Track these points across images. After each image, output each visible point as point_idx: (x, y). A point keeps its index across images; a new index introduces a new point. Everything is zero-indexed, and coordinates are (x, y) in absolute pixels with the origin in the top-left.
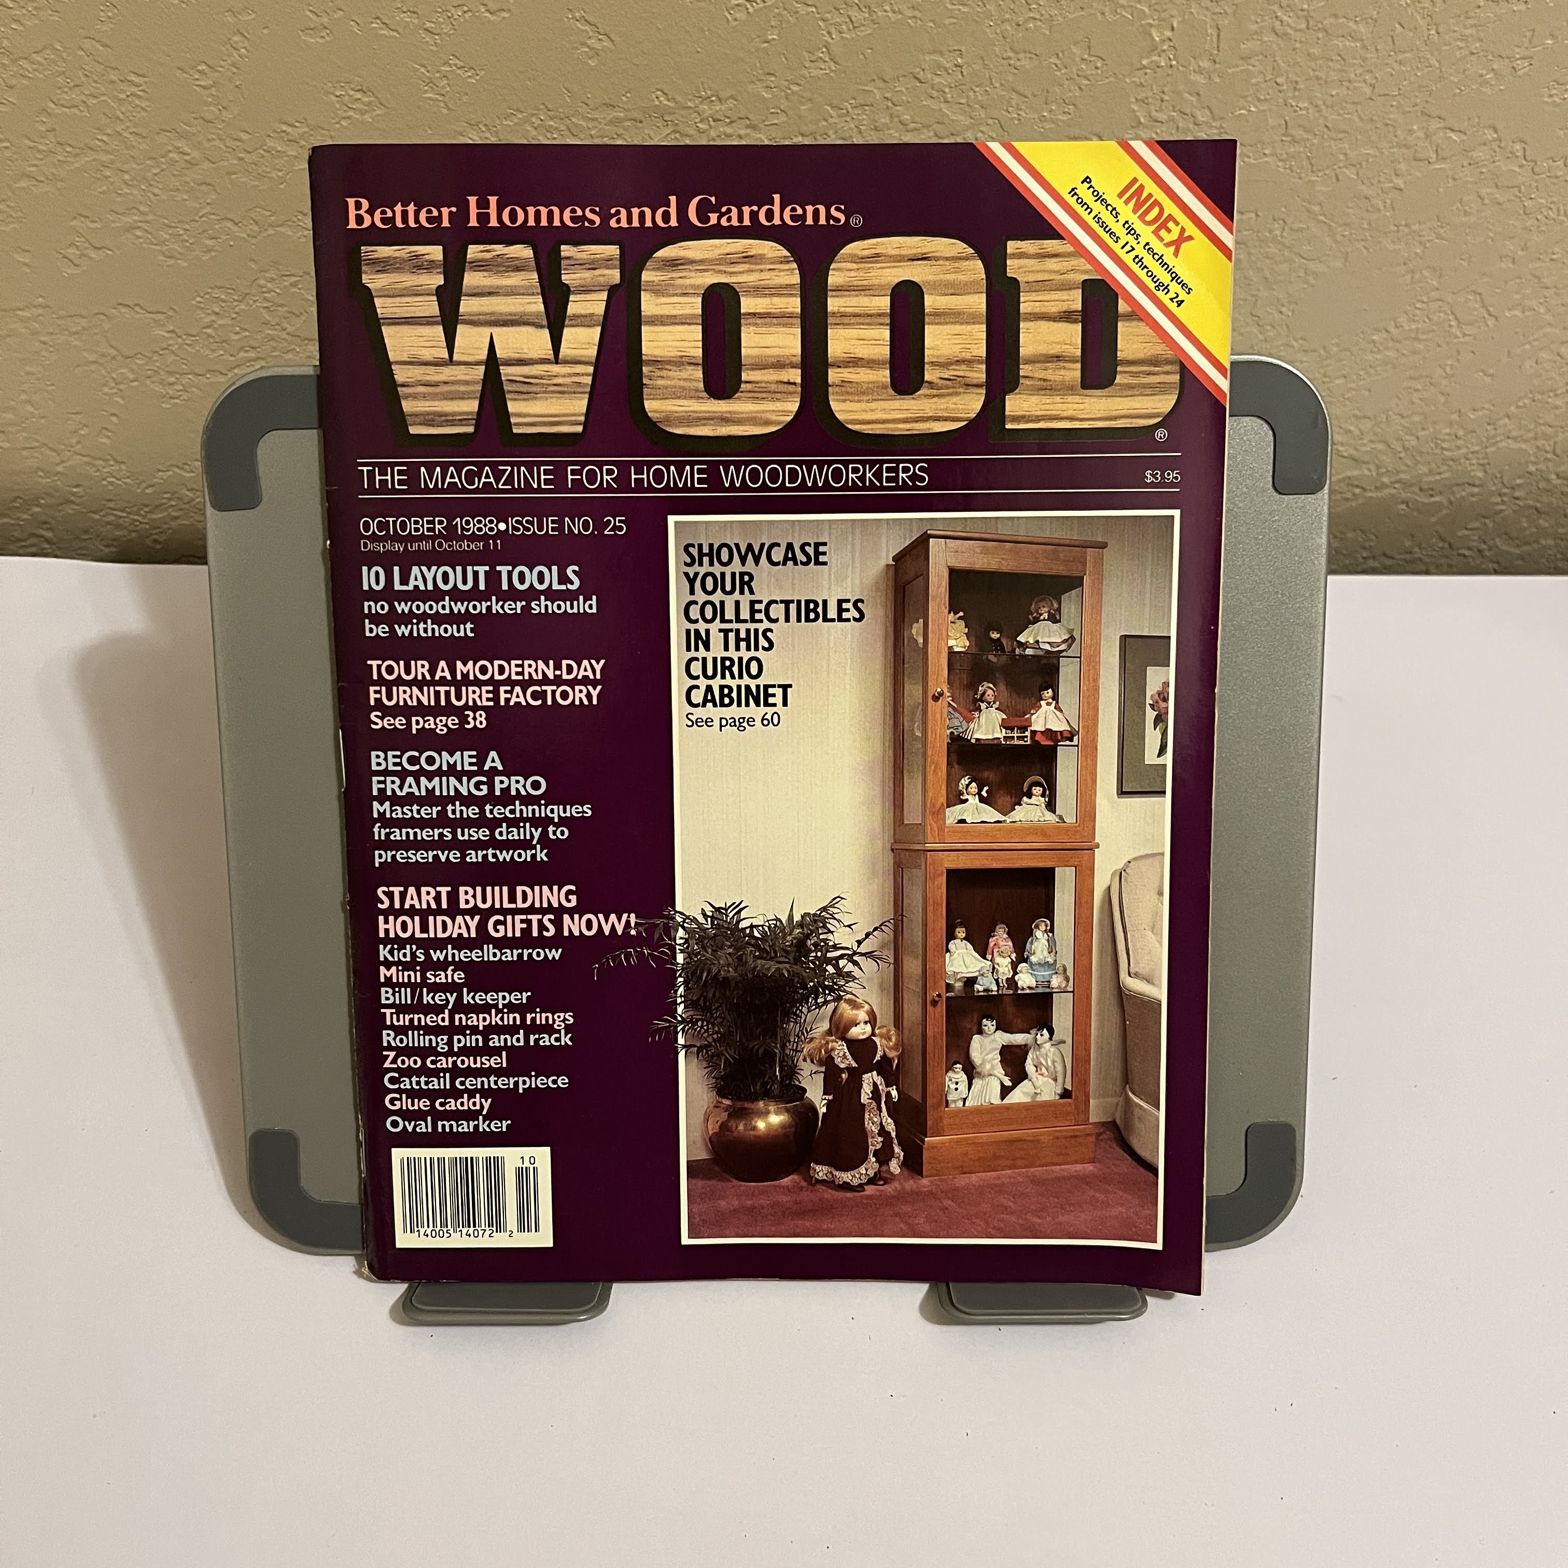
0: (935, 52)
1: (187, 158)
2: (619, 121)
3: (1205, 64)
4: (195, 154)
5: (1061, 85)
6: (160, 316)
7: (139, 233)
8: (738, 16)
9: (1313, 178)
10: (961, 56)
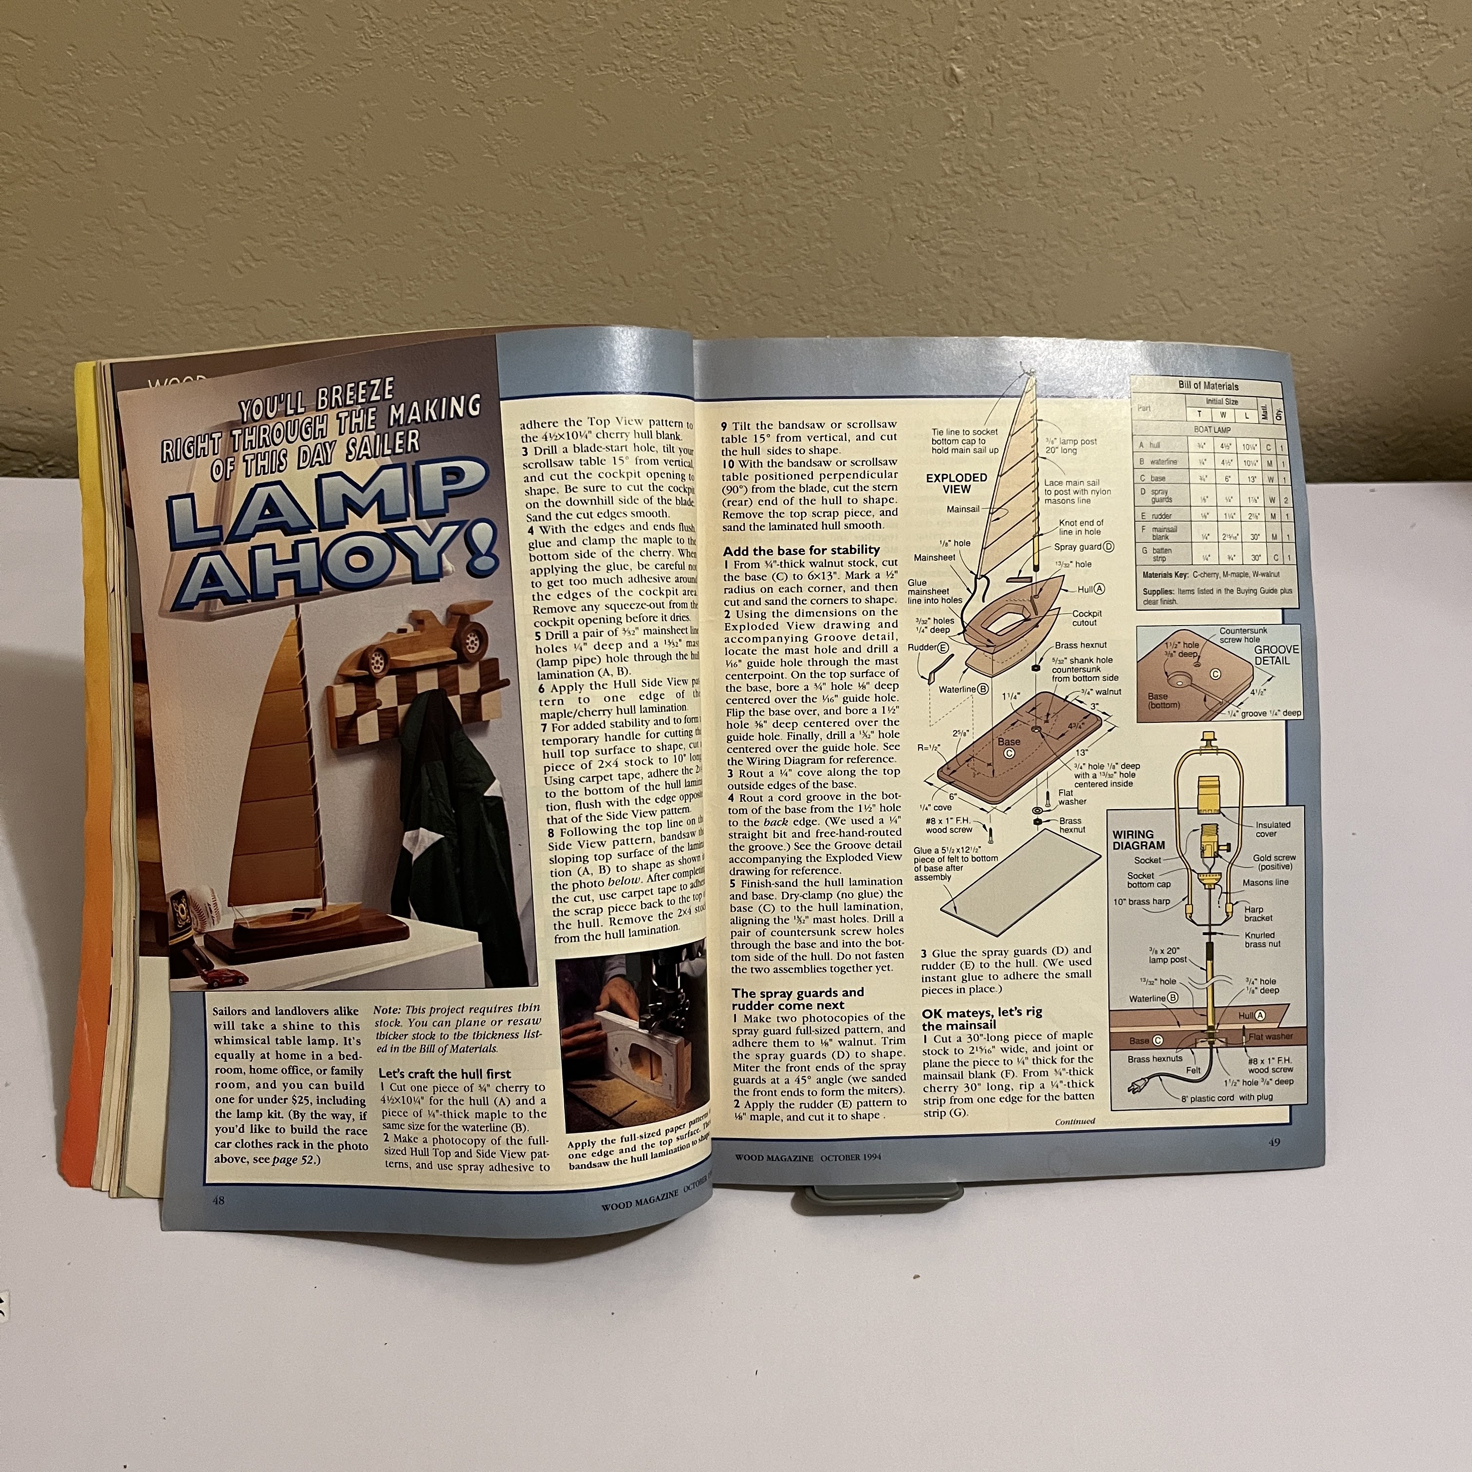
0: (813, 128)
1: (325, 197)
2: (611, 172)
3: (984, 136)
4: (331, 195)
5: (895, 149)
6: (293, 309)
7: (287, 250)
8: (688, 104)
9: (1060, 211)
10: (830, 130)
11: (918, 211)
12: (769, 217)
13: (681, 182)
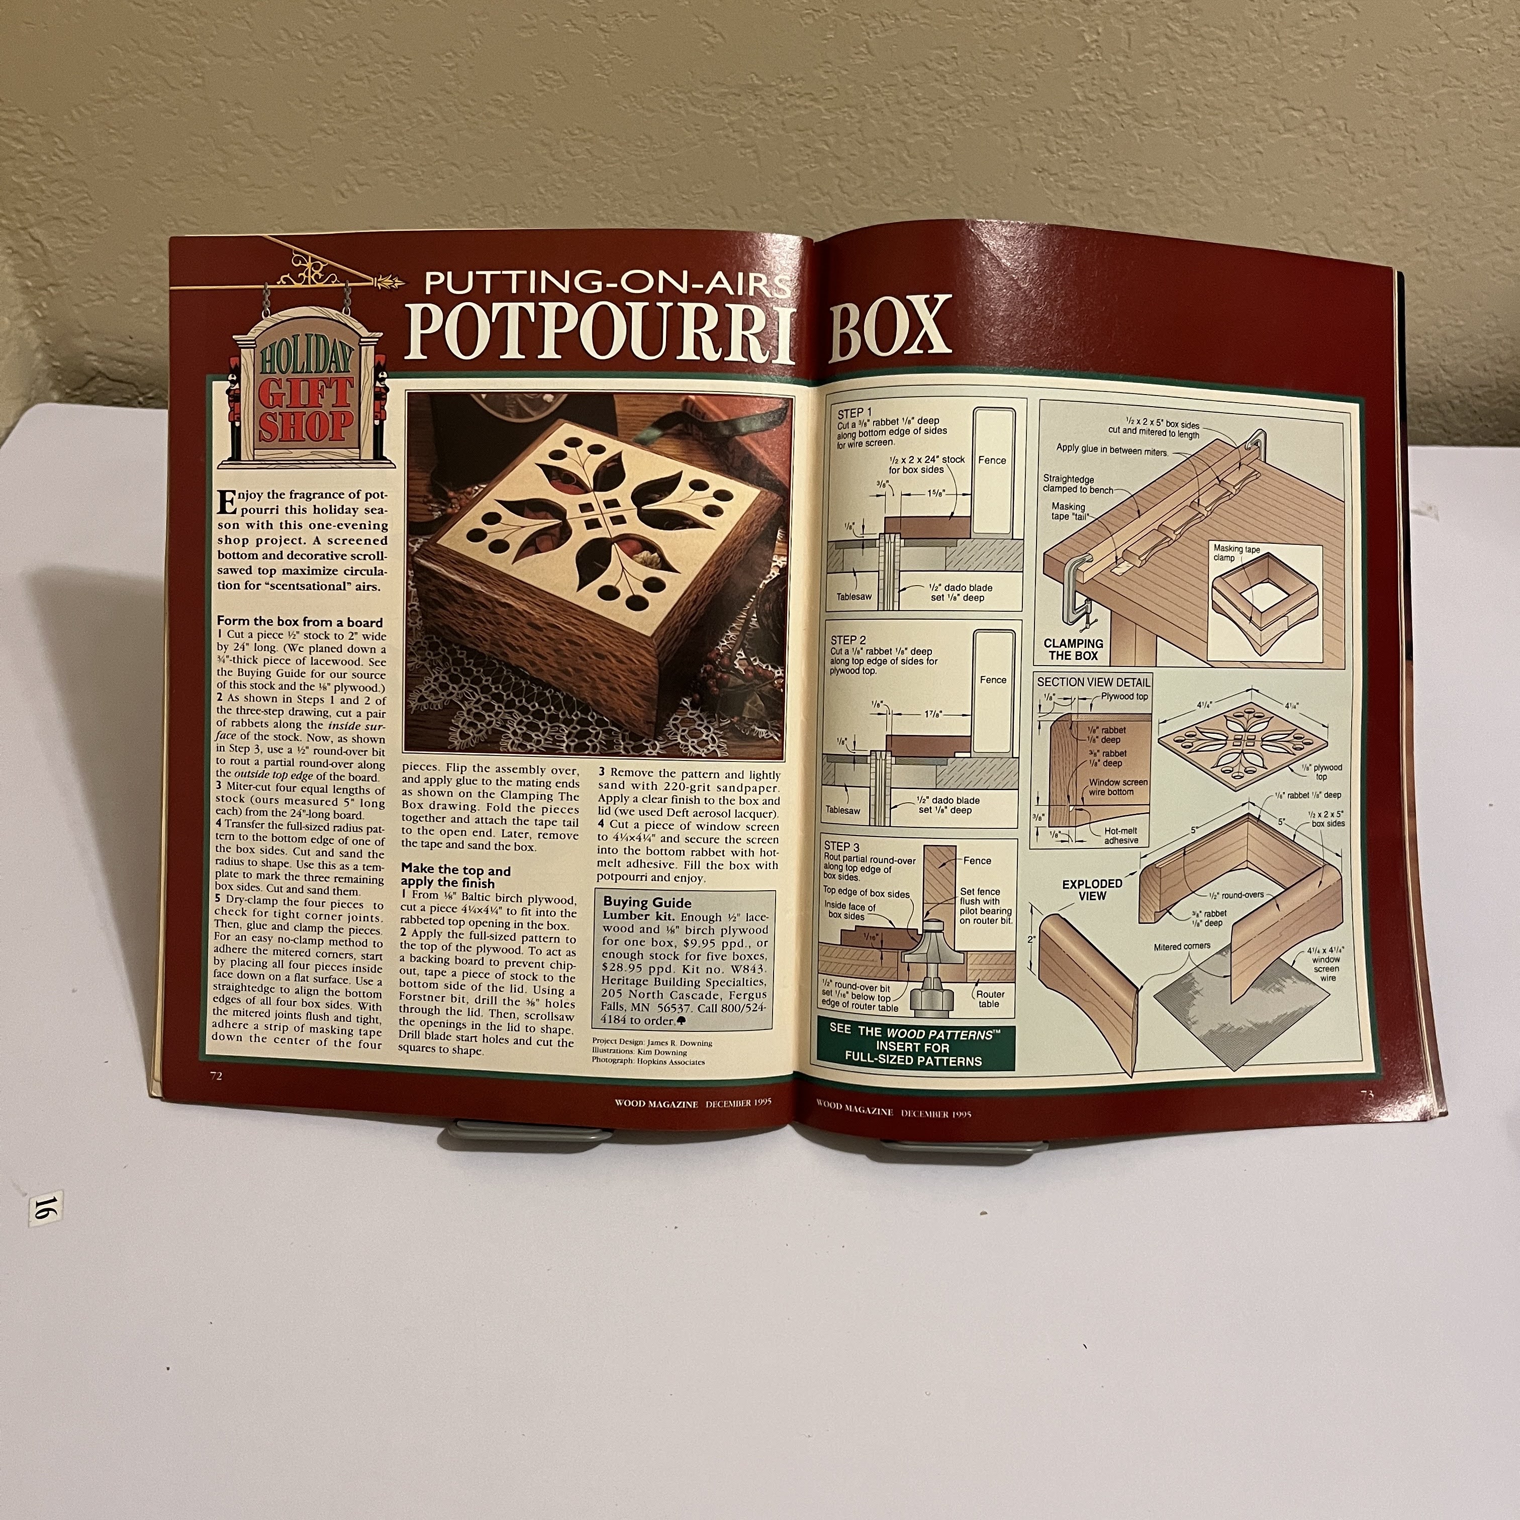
11: (1046, 141)
12: (888, 146)
13: (798, 106)
